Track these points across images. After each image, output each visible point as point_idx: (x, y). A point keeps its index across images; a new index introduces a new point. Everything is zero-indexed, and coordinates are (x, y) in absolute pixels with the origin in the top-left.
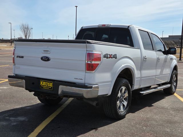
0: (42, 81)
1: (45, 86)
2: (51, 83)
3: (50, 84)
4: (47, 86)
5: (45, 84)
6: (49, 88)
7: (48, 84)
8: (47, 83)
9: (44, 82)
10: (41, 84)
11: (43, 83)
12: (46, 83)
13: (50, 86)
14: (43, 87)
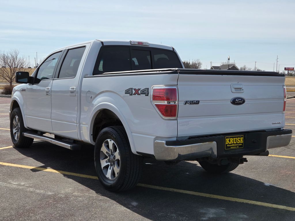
0: (228, 138)
1: (233, 145)
2: (241, 138)
3: (240, 140)
4: (237, 143)
5: (233, 141)
6: (240, 146)
7: (237, 141)
8: (236, 138)
9: (231, 139)
10: (227, 143)
11: (229, 141)
12: (234, 139)
13: (240, 143)
14: (229, 147)
